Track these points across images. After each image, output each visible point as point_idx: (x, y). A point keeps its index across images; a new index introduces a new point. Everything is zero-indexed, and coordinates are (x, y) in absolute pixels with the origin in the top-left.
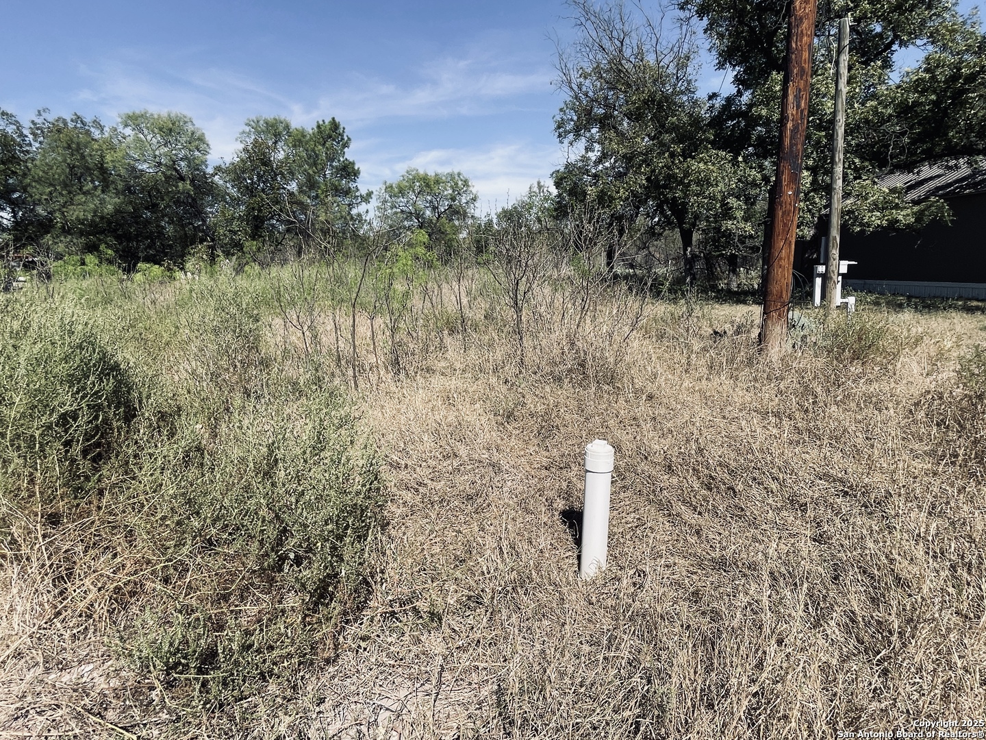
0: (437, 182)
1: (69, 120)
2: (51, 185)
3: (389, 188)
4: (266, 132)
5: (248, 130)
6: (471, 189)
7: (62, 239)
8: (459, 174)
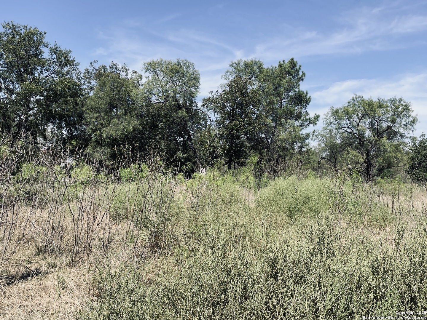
0: (380, 106)
1: (108, 67)
2: (98, 112)
3: (335, 113)
4: (244, 71)
5: (231, 70)
6: (410, 113)
7: (98, 149)
8: (400, 100)
